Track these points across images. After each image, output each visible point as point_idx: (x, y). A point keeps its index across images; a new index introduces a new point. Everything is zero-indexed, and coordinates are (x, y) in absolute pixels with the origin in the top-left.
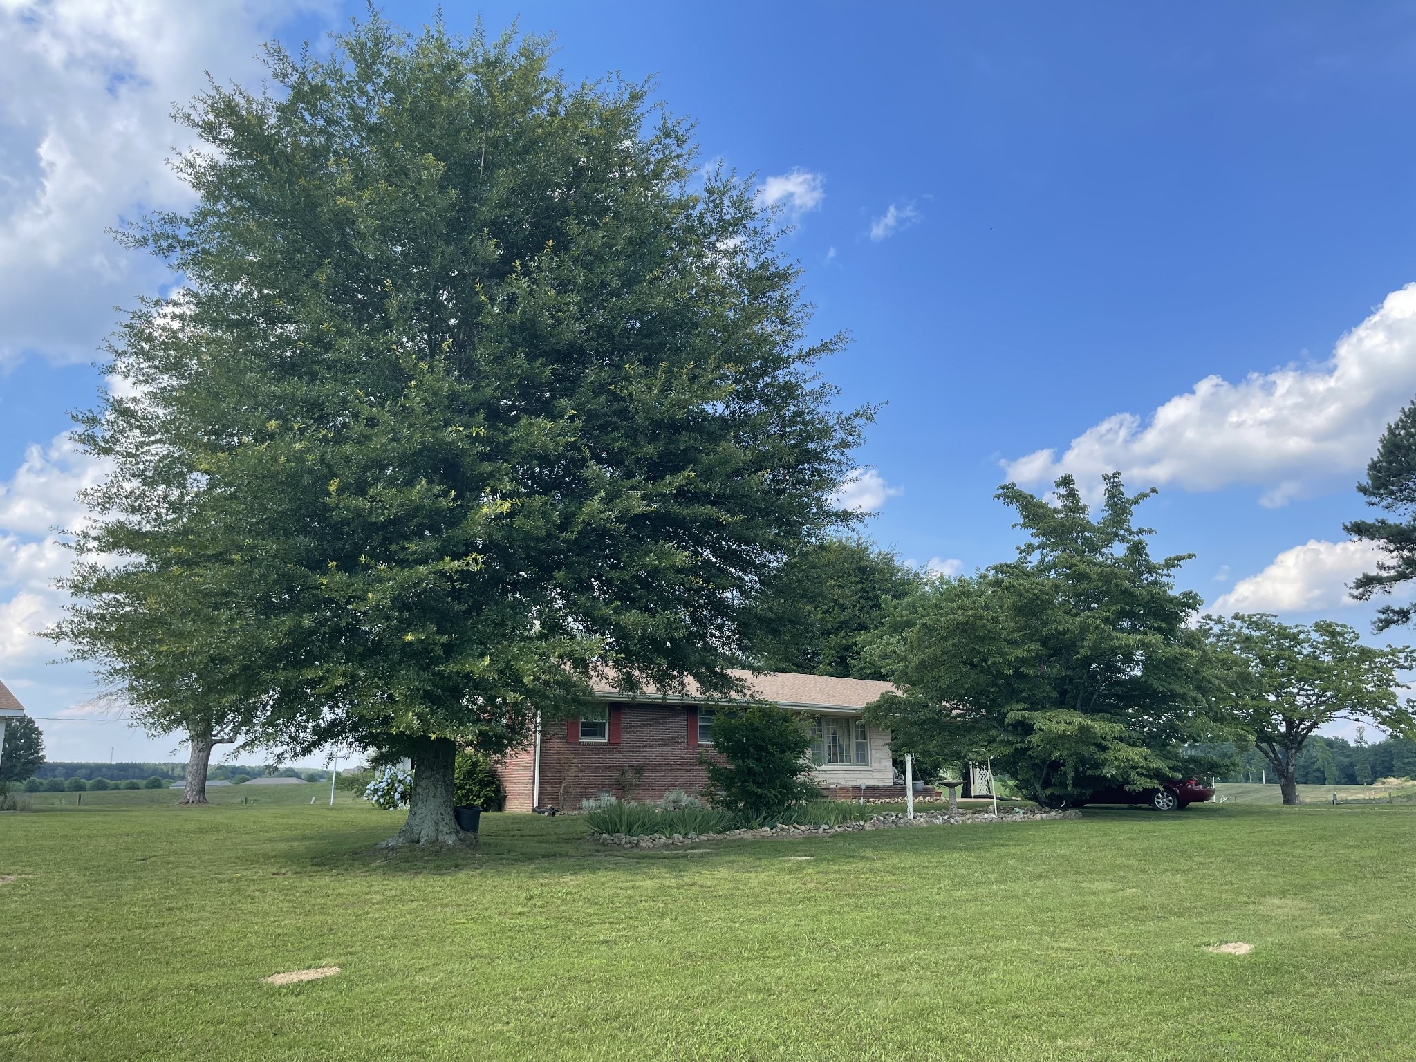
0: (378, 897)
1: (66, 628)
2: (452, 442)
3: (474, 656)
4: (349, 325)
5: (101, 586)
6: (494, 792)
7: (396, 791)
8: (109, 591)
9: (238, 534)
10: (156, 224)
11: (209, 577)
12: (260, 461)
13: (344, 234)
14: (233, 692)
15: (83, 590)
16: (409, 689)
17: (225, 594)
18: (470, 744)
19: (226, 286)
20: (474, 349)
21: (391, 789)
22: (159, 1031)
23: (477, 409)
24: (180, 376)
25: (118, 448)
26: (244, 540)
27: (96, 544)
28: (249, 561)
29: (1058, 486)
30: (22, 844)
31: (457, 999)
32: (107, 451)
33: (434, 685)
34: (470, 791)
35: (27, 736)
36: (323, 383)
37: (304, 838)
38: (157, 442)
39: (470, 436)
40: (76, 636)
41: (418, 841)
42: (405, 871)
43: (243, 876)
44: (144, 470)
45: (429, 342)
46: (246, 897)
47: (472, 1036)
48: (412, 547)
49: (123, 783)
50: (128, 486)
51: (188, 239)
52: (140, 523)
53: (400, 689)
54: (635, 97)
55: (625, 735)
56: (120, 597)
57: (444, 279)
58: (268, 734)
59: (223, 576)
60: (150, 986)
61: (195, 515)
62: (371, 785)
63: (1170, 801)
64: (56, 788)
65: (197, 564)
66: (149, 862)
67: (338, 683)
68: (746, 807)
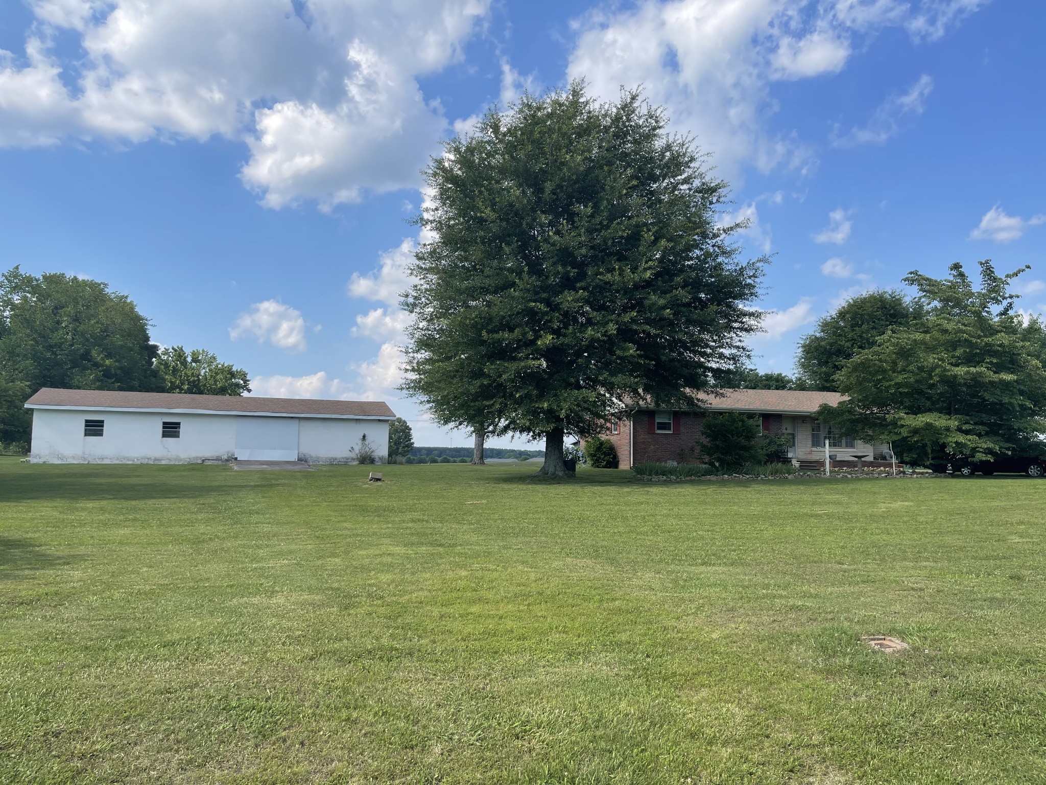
1: (403, 386)
6: (612, 458)
29: (952, 270)
34: (600, 458)
35: (404, 431)
40: (408, 389)
41: (547, 474)
49: (459, 459)
54: (633, 99)
55: (682, 429)
63: (1040, 471)
64: (421, 461)
68: (720, 465)
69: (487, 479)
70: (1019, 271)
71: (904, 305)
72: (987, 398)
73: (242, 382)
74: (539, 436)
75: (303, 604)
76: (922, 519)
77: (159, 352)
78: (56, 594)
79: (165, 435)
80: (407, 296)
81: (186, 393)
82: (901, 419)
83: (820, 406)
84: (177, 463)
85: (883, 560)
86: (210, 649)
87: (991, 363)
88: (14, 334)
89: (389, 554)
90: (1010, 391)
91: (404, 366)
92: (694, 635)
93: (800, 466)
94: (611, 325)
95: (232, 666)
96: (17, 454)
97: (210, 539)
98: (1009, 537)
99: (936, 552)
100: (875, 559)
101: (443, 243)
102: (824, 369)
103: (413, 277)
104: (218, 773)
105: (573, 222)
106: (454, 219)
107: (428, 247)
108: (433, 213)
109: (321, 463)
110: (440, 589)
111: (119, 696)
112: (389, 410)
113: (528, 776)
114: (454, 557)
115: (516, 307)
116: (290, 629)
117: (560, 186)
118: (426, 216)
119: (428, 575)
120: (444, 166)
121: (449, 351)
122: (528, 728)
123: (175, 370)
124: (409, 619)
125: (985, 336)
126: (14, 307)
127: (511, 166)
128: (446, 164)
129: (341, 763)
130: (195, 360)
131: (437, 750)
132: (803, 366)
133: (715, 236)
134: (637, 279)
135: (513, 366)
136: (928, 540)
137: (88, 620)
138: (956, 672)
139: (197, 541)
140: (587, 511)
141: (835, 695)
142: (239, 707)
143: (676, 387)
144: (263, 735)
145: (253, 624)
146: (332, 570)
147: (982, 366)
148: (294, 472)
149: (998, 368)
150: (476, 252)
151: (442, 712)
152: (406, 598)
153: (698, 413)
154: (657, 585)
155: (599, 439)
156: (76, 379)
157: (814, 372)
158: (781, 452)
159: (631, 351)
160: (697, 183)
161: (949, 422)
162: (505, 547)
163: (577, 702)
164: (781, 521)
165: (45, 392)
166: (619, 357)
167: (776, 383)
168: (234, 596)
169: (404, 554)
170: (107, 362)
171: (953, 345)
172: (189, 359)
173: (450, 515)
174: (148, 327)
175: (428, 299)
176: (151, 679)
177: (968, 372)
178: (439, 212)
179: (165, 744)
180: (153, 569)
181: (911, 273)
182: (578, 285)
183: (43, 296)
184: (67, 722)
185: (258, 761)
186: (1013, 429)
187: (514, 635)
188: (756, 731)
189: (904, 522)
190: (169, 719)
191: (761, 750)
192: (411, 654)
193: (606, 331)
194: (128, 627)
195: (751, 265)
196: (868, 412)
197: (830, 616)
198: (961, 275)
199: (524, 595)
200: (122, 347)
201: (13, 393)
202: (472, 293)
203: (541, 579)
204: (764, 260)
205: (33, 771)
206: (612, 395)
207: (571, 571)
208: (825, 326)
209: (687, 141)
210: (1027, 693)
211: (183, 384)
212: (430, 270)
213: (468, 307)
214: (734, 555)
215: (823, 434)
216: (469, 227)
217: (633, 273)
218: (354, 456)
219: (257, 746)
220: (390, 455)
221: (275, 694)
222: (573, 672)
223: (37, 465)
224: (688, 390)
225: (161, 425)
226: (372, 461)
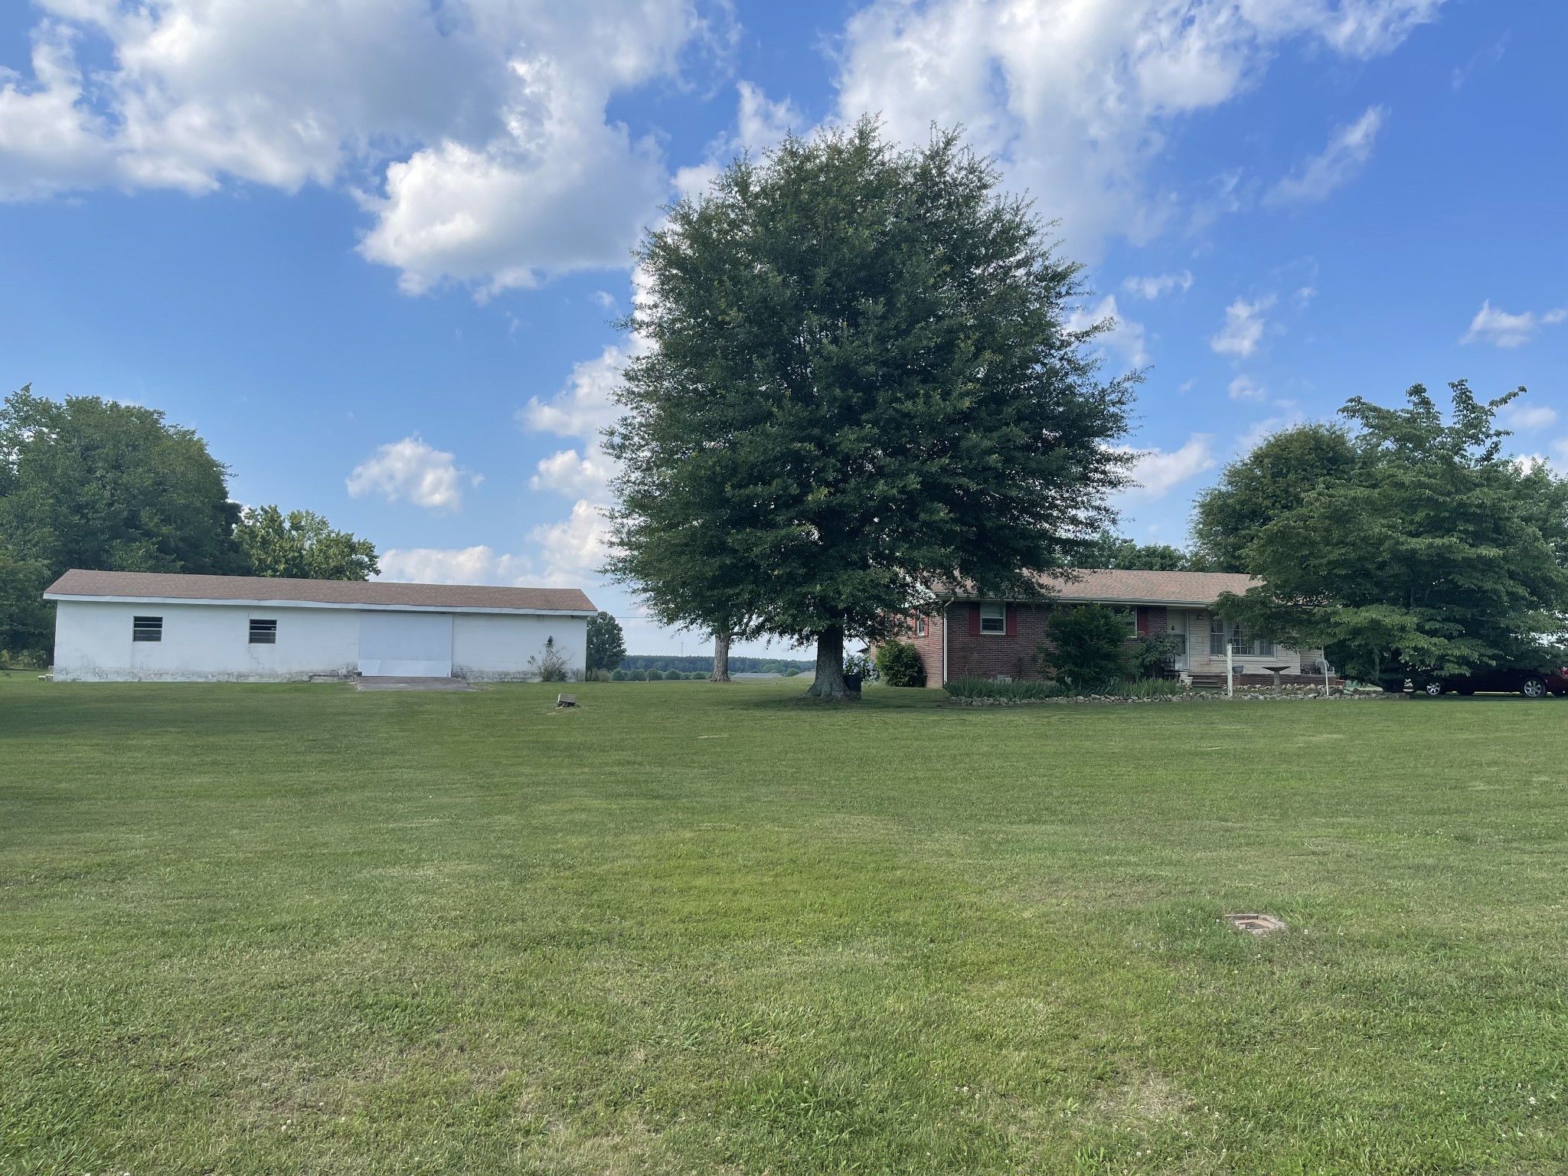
6: (916, 672)
29: (1411, 395)
34: (899, 671)
35: (610, 632)
40: (613, 571)
41: (820, 695)
49: (693, 674)
54: (948, 143)
55: (1020, 630)
63: (1539, 689)
64: (638, 677)
68: (1072, 681)
69: (731, 703)
70: (1509, 396)
71: (1350, 445)
72: (1460, 583)
73: (366, 559)
74: (808, 640)
75: (461, 877)
76: (1353, 758)
77: (242, 515)
78: (113, 865)
79: (253, 639)
80: (612, 433)
81: (282, 576)
82: (1335, 613)
83: (1221, 595)
84: (271, 681)
85: (1284, 815)
86: (334, 933)
87: (1466, 531)
88: (25, 489)
89: (583, 810)
90: (1496, 573)
91: (608, 537)
92: (999, 913)
93: (1193, 683)
94: (913, 476)
95: (365, 955)
96: (29, 667)
97: (326, 790)
98: (1472, 784)
99: (1362, 804)
100: (1273, 814)
101: (665, 355)
102: (1231, 540)
103: (621, 405)
104: (351, 1083)
105: (856, 325)
106: (680, 320)
107: (644, 361)
108: (650, 312)
109: (486, 680)
110: (654, 856)
111: (215, 993)
112: (588, 601)
113: (757, 1086)
114: (676, 813)
115: (773, 449)
116: (443, 908)
117: (836, 274)
118: (639, 316)
119: (638, 838)
120: (665, 243)
121: (674, 516)
122: (761, 1029)
123: (265, 542)
124: (608, 894)
125: (1458, 491)
126: (24, 447)
127: (765, 243)
128: (669, 241)
129: (512, 1071)
130: (296, 527)
131: (640, 1055)
132: (1201, 534)
133: (1065, 344)
134: (949, 410)
135: (770, 537)
136: (1354, 787)
137: (162, 899)
138: (1342, 959)
139: (307, 793)
140: (874, 748)
141: (1173, 986)
142: (376, 1004)
143: (1008, 566)
144: (409, 1039)
145: (392, 902)
146: (502, 831)
147: (1453, 535)
148: (447, 693)
149: (1478, 539)
150: (714, 369)
151: (648, 1011)
152: (605, 867)
153: (1043, 606)
154: (958, 848)
155: (898, 645)
156: (119, 555)
157: (1217, 544)
158: (1165, 662)
159: (942, 514)
160: (1037, 267)
161: (1405, 618)
162: (749, 800)
163: (829, 996)
164: (1151, 762)
165: (73, 575)
166: (925, 523)
167: (1163, 560)
168: (364, 866)
169: (606, 809)
170: (164, 530)
171: (1412, 505)
172: (287, 525)
173: (674, 755)
174: (227, 477)
175: (643, 438)
176: (255, 971)
177: (1431, 546)
178: (660, 310)
179: (281, 1050)
180: (247, 831)
181: (1351, 401)
182: (864, 417)
183: (68, 432)
184: (147, 1025)
185: (403, 1069)
186: (1499, 628)
187: (752, 915)
188: (1062, 1031)
189: (1327, 763)
190: (283, 1019)
191: (1064, 1053)
192: (609, 940)
193: (905, 486)
194: (219, 907)
195: (1115, 386)
196: (1289, 604)
197: (1188, 889)
198: (1425, 403)
199: (772, 863)
200: (186, 507)
201: (25, 576)
202: (709, 430)
203: (797, 842)
204: (1135, 378)
205: (107, 1083)
206: (915, 579)
207: (839, 832)
208: (1235, 476)
209: (1023, 204)
210: (1433, 985)
211: (277, 562)
212: (646, 396)
213: (702, 450)
214: (1075, 810)
215: (1227, 634)
216: (704, 332)
217: (944, 400)
218: (536, 670)
219: (401, 1052)
220: (588, 667)
221: (425, 988)
222: (828, 960)
223: (63, 683)
224: (1025, 572)
225: (248, 625)
226: (562, 677)
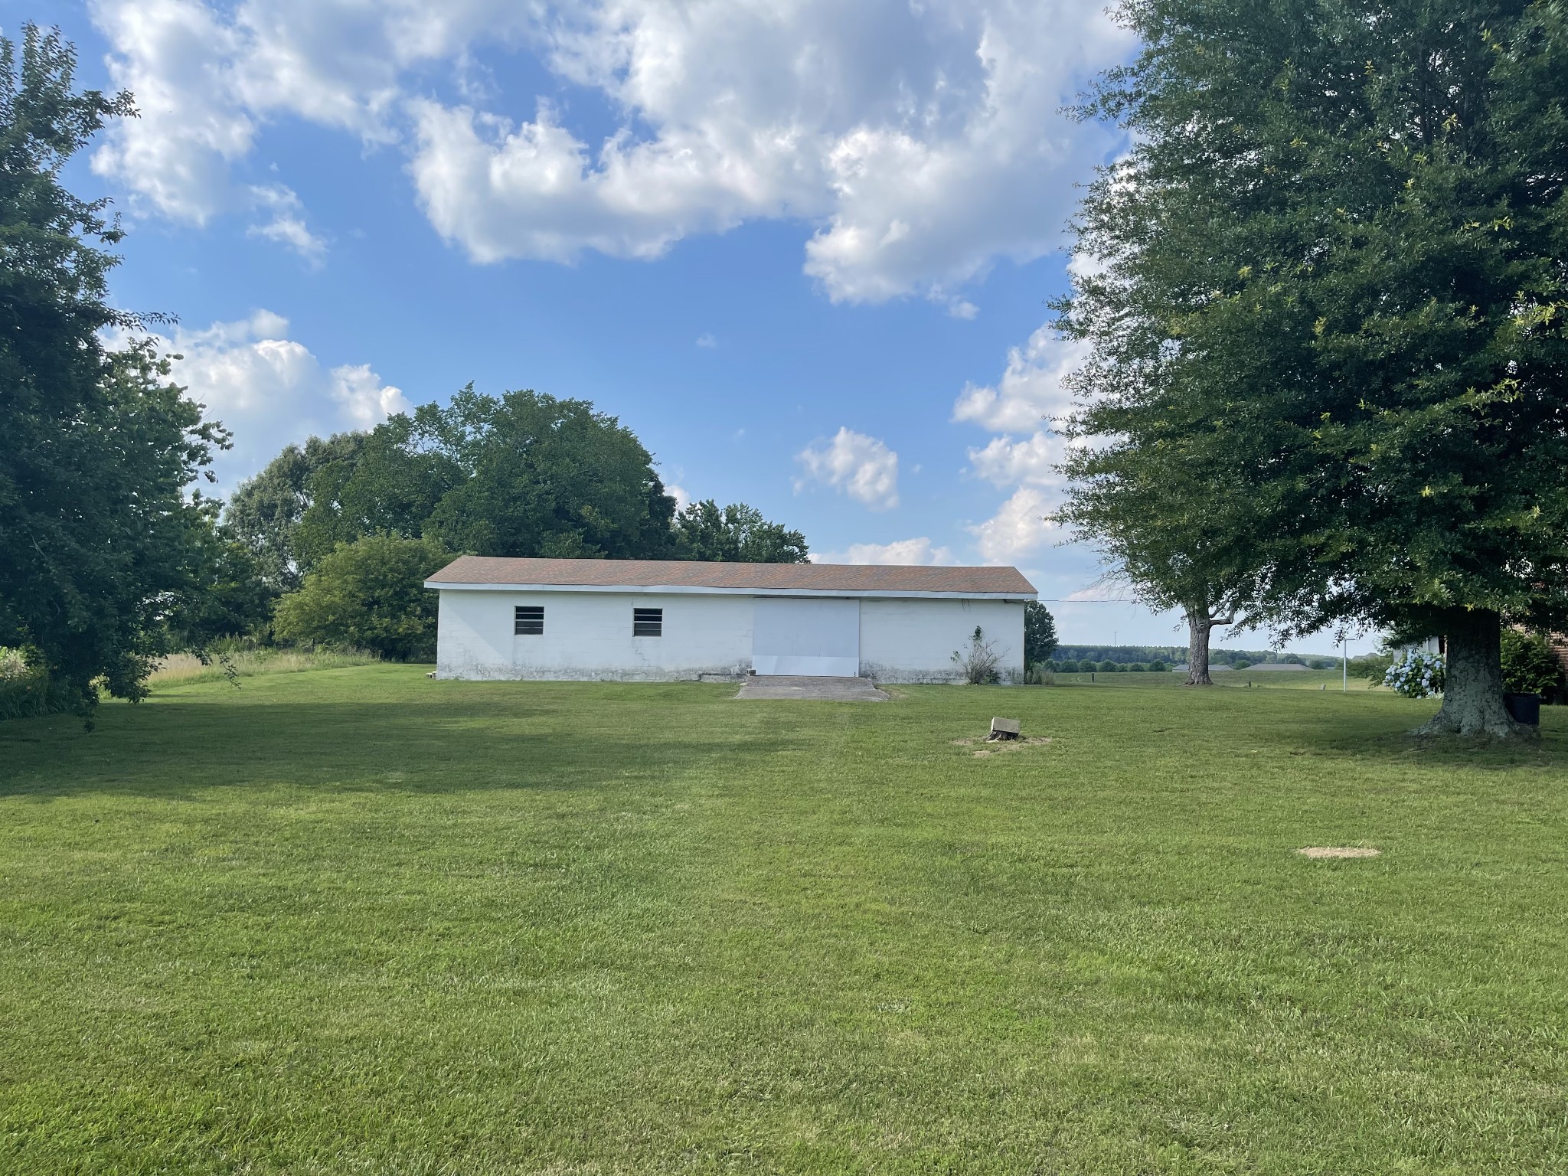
0: (1415, 786)
1: (1068, 510)
2: (1466, 245)
3: (1516, 509)
4: (1321, 132)
5: (1092, 470)
7: (1423, 678)
8: (1100, 472)
9: (1217, 398)
10: (1102, 85)
11: (1192, 449)
12: (1233, 314)
13: (1304, 23)
14: (1229, 565)
15: (1078, 474)
16: (1432, 552)
17: (1210, 463)
18: (1518, 618)
19: (1178, 130)
20: (1486, 117)
21: (1417, 675)
22: (1198, 883)
23: (1498, 197)
24: (1142, 242)
25: (1091, 328)
26: (1224, 403)
27: (1084, 427)
28: (1232, 426)
30: (1052, 712)
31: (1528, 900)
32: (1083, 334)
33: (1465, 548)
35: (1041, 621)
36: (1295, 210)
37: (1319, 721)
38: (1126, 315)
39: (1491, 232)
40: (1077, 518)
41: (1459, 731)
42: (1445, 763)
43: (1259, 753)
44: (1119, 346)
45: (1423, 126)
46: (1266, 772)
47: (1552, 940)
48: (1422, 383)
49: (1130, 665)
50: (1105, 365)
51: (1134, 90)
52: (1120, 401)
53: (1420, 553)
56: (1112, 477)
57: (1435, 40)
58: (1270, 609)
59: (1207, 445)
60: (1184, 843)
61: (1171, 385)
62: (1391, 670)
64: (1070, 669)
65: (1181, 435)
66: (1166, 733)
67: (1343, 549)
73: (797, 550)
77: (678, 507)
79: (638, 631)
84: (658, 680)
109: (900, 681)
123: (705, 535)
130: (731, 520)
156: (547, 545)
165: (462, 562)
172: (723, 519)
218: (962, 670)
223: (448, 682)
225: (631, 615)
226: (994, 678)
